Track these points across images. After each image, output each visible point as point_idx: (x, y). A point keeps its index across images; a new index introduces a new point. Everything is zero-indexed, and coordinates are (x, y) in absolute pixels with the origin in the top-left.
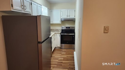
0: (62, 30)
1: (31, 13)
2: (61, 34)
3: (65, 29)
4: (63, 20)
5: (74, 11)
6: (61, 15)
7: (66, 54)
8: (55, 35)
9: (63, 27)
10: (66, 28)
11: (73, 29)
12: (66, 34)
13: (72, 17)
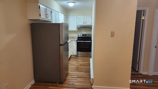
0: (78, 37)
1: (51, 21)
2: (78, 41)
3: (81, 36)
4: (79, 27)
5: (91, 18)
6: (78, 22)
7: (82, 61)
8: (71, 42)
9: (79, 34)
10: (83, 35)
11: (89, 36)
12: (82, 41)
13: (88, 24)
